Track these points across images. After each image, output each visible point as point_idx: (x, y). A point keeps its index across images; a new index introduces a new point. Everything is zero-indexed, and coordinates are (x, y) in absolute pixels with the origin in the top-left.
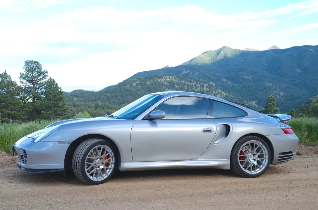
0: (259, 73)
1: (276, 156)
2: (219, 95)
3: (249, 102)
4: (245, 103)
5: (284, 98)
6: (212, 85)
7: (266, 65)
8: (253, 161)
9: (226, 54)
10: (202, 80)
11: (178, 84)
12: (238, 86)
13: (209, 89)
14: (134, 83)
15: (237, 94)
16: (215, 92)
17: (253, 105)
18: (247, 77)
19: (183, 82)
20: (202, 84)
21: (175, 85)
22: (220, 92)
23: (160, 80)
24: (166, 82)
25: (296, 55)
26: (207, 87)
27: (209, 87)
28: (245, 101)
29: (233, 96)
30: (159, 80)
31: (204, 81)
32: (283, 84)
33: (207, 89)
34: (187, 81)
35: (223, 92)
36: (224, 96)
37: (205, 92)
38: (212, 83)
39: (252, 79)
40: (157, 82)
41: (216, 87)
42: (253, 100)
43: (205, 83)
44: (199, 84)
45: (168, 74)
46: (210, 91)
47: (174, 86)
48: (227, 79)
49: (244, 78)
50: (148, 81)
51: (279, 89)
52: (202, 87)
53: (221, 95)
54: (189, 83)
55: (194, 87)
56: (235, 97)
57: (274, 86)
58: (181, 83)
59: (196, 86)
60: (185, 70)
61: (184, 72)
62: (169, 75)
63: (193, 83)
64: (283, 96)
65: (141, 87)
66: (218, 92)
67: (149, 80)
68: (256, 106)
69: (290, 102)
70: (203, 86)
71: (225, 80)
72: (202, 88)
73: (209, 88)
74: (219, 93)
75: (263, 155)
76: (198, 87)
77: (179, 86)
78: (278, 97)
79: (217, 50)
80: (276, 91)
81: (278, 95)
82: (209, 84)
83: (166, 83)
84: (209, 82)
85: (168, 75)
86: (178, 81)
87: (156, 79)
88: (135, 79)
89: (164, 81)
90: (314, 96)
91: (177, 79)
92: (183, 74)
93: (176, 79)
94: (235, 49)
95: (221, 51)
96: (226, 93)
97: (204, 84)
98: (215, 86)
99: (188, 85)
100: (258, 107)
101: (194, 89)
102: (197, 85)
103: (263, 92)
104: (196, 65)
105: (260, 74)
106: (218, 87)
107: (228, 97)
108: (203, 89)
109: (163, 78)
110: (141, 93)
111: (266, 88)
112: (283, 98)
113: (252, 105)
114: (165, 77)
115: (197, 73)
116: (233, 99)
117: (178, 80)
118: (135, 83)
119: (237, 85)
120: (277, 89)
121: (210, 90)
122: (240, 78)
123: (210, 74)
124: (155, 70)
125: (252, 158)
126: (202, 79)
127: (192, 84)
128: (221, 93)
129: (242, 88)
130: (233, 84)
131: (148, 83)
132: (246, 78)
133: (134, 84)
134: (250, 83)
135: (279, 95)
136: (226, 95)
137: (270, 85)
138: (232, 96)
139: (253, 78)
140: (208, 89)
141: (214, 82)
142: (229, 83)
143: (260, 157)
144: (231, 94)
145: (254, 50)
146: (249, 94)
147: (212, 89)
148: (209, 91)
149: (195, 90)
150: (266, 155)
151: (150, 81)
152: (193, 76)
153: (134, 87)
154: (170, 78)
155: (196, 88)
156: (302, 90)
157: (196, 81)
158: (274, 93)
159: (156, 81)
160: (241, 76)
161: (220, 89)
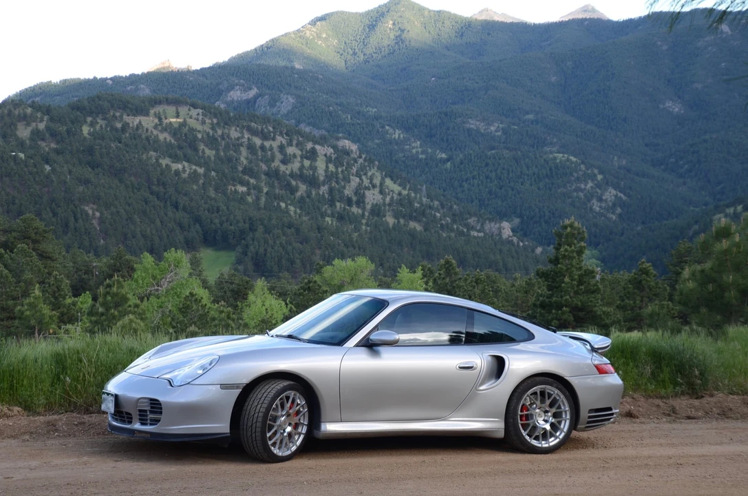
0: (527, 113)
1: (584, 414)
2: (377, 190)
3: (488, 226)
4: (473, 228)
5: (619, 210)
6: (347, 153)
7: (553, 79)
8: (543, 423)
9: (403, 31)
10: (308, 129)
11: (212, 142)
12: (448, 160)
13: (337, 168)
14: (20, 126)
15: (444, 191)
16: (357, 180)
17: (501, 237)
18: (482, 127)
19: (234, 134)
20: (309, 146)
21: (202, 147)
22: (377, 181)
23: (137, 120)
24: (164, 130)
25: (665, 48)
26: (329, 160)
27: (337, 158)
28: (472, 221)
29: (429, 196)
30: (134, 121)
31: (317, 133)
32: (616, 158)
33: (327, 167)
34: (250, 130)
35: (388, 182)
36: (392, 197)
37: (322, 178)
38: (346, 143)
39: (499, 133)
40: (124, 129)
41: (365, 160)
42: (502, 216)
43: (322, 141)
44: (297, 145)
45: (170, 96)
46: (340, 176)
47: (196, 150)
48: (406, 128)
49: (469, 130)
50: (85, 122)
51: (600, 177)
52: (307, 158)
53: (381, 192)
54: (257, 141)
55: (279, 156)
56: (436, 203)
57: (583, 163)
58: (223, 139)
59: (285, 155)
60: (243, 85)
61: (238, 93)
62: (176, 102)
63: (274, 139)
64: (614, 205)
65: (53, 145)
66: (371, 179)
67: (89, 119)
68: (515, 239)
69: (639, 228)
70: (312, 155)
71: (397, 134)
72: (307, 163)
73: (338, 163)
74: (374, 186)
75: (561, 412)
76: (295, 156)
77: (217, 150)
78: (596, 206)
79: (368, 13)
80: (590, 184)
81: (594, 201)
82: (335, 147)
83: (162, 137)
84: (338, 139)
85: (169, 102)
86: (213, 128)
87: (121, 117)
88: (29, 110)
89: (156, 127)
90: (728, 206)
91: (208, 121)
92: (233, 101)
93: (203, 123)
94: (439, 12)
95: (383, 15)
96: (400, 185)
97: (318, 147)
98: (360, 157)
99: (251, 148)
100: (521, 244)
101: (276, 163)
102: (291, 150)
103: (541, 185)
104: (286, 67)
105: (531, 117)
106: (371, 161)
107: (411, 203)
108: (314, 168)
109: (152, 112)
110: (53, 170)
111: (551, 169)
112: (613, 213)
113: (500, 234)
114: (159, 109)
115: (287, 103)
116: (428, 211)
117: (212, 124)
118: (29, 129)
119: (444, 156)
120: (593, 177)
121: (340, 170)
122: (454, 128)
123: (340, 105)
124: (117, 80)
125: (542, 419)
126: (309, 124)
127: (267, 144)
128: (381, 184)
129: (462, 166)
130: (430, 151)
131: (86, 130)
132: (478, 131)
133: (24, 132)
134: (493, 148)
135: (600, 200)
136: (400, 194)
137: (568, 160)
138: (424, 200)
139: (503, 129)
140: (332, 168)
142: (414, 145)
143: (555, 416)
144: (420, 189)
145: (509, 21)
146: (490, 192)
147: (349, 166)
148: (337, 173)
149: (283, 168)
150: (566, 412)
151: (92, 124)
152: (275, 110)
153: (21, 145)
154: (178, 116)
155: (284, 162)
156: (684, 184)
157: (287, 135)
158: (582, 190)
159: (119, 125)
160: (459, 120)
161: (379, 168)
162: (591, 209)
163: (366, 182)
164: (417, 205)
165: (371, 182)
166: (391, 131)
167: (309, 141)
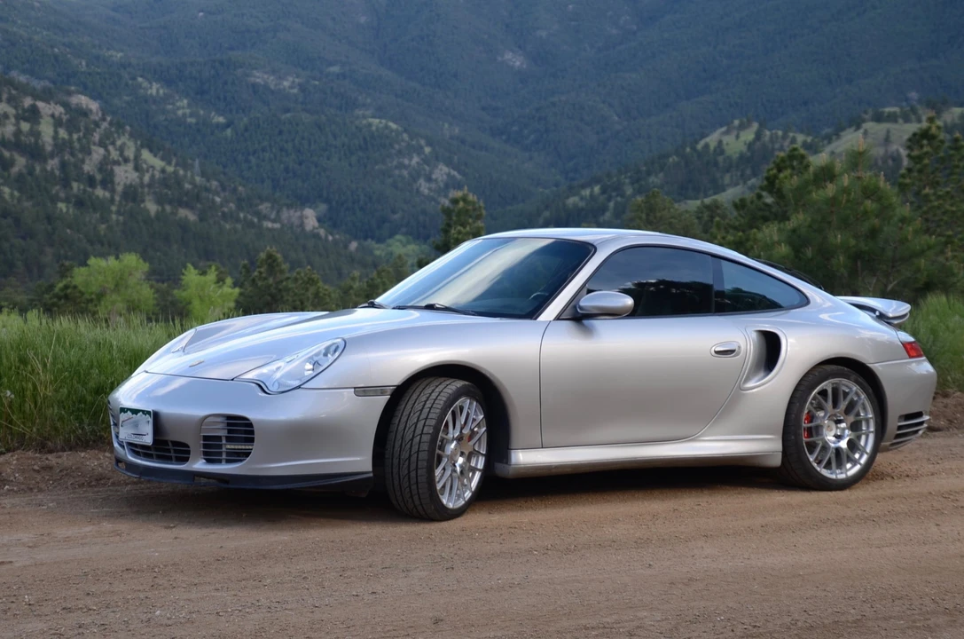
0: (331, 64)
2: (130, 166)
3: (285, 214)
4: (266, 217)
5: (452, 193)
6: (85, 113)
7: (363, 19)
10: (23, 79)
12: (228, 125)
13: (70, 134)
15: (224, 167)
16: (102, 151)
17: (303, 229)
18: (271, 80)
20: (28, 102)
22: (130, 153)
26: (58, 122)
27: (69, 121)
28: (264, 207)
29: (203, 174)
31: (38, 85)
32: (446, 125)
33: (56, 132)
35: (146, 154)
36: (153, 176)
37: (49, 148)
38: (83, 100)
39: (295, 91)
41: (111, 124)
42: (303, 201)
43: (47, 96)
44: (9, 101)
46: (77, 145)
48: (168, 82)
49: (254, 86)
51: (427, 150)
52: (26, 120)
53: (137, 168)
56: (214, 183)
57: (405, 131)
64: (447, 186)
66: (121, 150)
68: (322, 232)
70: (33, 115)
71: (155, 89)
72: (25, 126)
73: (71, 126)
74: (126, 160)
76: (6, 116)
78: (424, 187)
80: (416, 159)
81: (422, 181)
82: (66, 105)
84: (70, 93)
90: (583, 187)
96: (162, 159)
97: (40, 104)
98: (104, 119)
100: (330, 238)
103: (354, 159)
105: (335, 69)
106: (119, 126)
107: (179, 183)
108: (37, 135)
111: (365, 139)
112: (446, 196)
113: (302, 225)
116: (204, 194)
119: (221, 120)
120: (419, 150)
121: (75, 136)
122: (233, 83)
123: (70, 45)
126: (24, 72)
128: (137, 157)
129: (247, 134)
130: (202, 112)
132: (266, 87)
134: (287, 110)
135: (429, 179)
136: (163, 171)
137: (387, 127)
138: (198, 179)
139: (300, 85)
140: (63, 133)
141: (93, 98)
142: (178, 104)
144: (192, 166)
146: (287, 170)
147: (89, 132)
148: (71, 141)
156: (531, 158)
158: (405, 167)
160: (239, 72)
161: (132, 135)
162: (418, 191)
163: (114, 154)
164: (187, 186)
165: (121, 154)
166: (145, 84)
167: (26, 94)
